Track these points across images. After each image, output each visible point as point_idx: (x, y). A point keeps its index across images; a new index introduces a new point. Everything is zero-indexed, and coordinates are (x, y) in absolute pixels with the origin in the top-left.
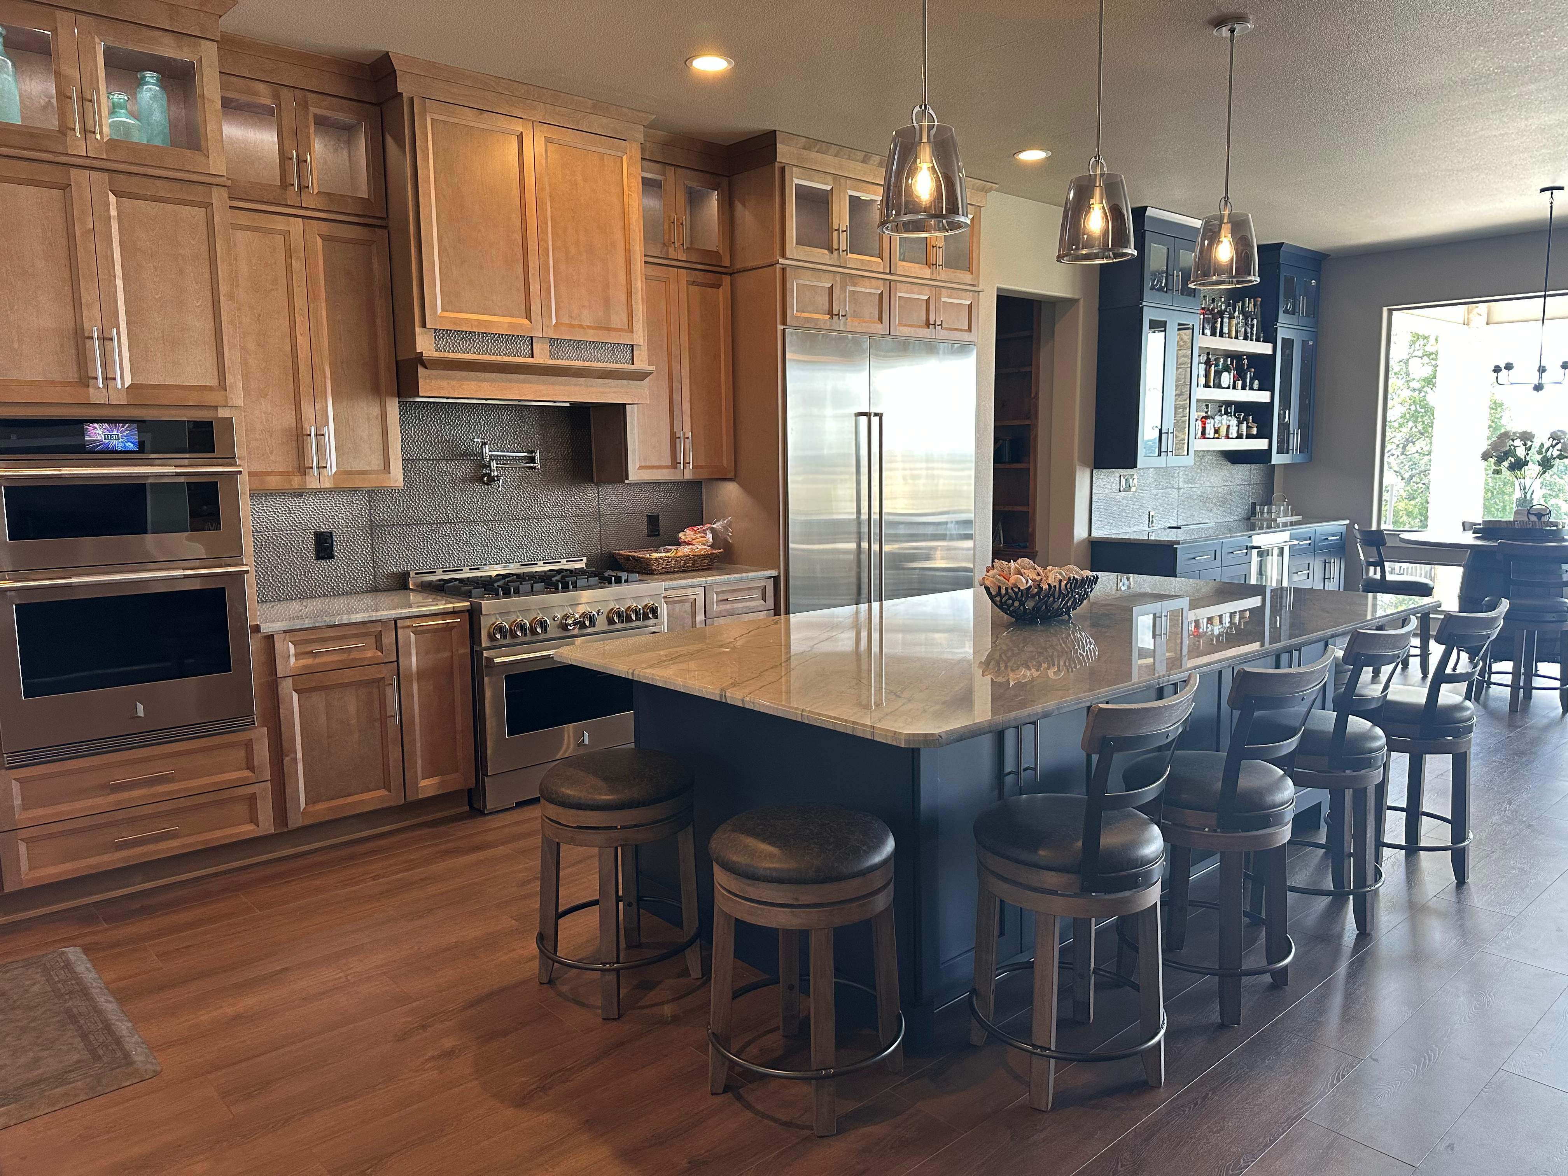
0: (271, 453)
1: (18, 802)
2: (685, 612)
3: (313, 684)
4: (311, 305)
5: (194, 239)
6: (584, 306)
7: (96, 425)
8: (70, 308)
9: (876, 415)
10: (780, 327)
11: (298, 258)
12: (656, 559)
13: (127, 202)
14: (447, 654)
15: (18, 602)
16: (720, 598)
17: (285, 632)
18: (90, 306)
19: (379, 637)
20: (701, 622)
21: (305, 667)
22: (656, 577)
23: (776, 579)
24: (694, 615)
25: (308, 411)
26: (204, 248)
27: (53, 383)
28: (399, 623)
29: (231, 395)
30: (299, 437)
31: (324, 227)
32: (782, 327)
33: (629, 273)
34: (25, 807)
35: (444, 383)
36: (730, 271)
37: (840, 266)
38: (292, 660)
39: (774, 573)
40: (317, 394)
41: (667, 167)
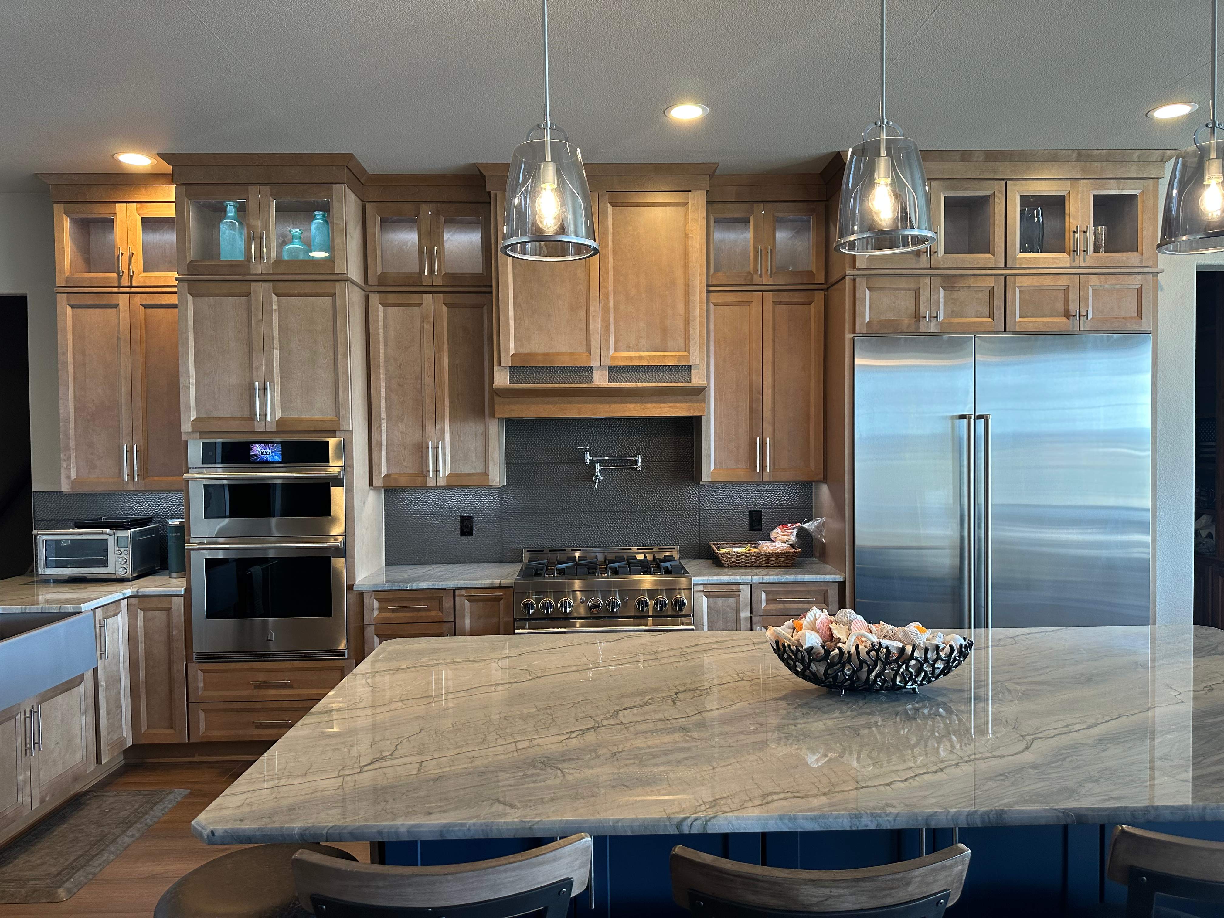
0: (404, 460)
1: (201, 685)
2: (728, 606)
3: (390, 632)
4: (437, 355)
5: (324, 319)
6: (641, 337)
7: (257, 445)
8: (247, 370)
9: (981, 417)
10: (849, 336)
11: (428, 322)
12: (723, 553)
13: (284, 299)
14: (495, 620)
15: (208, 557)
16: (771, 597)
17: (374, 591)
18: (257, 368)
19: (440, 600)
20: (746, 618)
21: (384, 619)
22: (726, 570)
23: (842, 585)
24: (738, 611)
25: (430, 430)
26: (331, 324)
27: (234, 419)
28: (457, 592)
29: (343, 423)
30: (421, 450)
31: (450, 299)
32: (852, 336)
33: (687, 303)
34: (205, 688)
35: (515, 407)
36: (825, 287)
37: (931, 268)
38: (376, 613)
39: (839, 578)
40: (437, 418)
41: (755, 205)
